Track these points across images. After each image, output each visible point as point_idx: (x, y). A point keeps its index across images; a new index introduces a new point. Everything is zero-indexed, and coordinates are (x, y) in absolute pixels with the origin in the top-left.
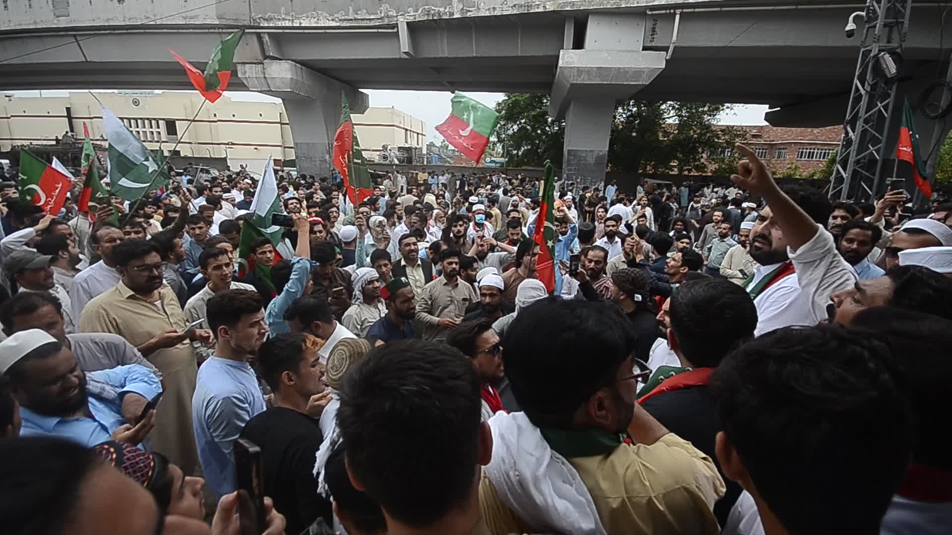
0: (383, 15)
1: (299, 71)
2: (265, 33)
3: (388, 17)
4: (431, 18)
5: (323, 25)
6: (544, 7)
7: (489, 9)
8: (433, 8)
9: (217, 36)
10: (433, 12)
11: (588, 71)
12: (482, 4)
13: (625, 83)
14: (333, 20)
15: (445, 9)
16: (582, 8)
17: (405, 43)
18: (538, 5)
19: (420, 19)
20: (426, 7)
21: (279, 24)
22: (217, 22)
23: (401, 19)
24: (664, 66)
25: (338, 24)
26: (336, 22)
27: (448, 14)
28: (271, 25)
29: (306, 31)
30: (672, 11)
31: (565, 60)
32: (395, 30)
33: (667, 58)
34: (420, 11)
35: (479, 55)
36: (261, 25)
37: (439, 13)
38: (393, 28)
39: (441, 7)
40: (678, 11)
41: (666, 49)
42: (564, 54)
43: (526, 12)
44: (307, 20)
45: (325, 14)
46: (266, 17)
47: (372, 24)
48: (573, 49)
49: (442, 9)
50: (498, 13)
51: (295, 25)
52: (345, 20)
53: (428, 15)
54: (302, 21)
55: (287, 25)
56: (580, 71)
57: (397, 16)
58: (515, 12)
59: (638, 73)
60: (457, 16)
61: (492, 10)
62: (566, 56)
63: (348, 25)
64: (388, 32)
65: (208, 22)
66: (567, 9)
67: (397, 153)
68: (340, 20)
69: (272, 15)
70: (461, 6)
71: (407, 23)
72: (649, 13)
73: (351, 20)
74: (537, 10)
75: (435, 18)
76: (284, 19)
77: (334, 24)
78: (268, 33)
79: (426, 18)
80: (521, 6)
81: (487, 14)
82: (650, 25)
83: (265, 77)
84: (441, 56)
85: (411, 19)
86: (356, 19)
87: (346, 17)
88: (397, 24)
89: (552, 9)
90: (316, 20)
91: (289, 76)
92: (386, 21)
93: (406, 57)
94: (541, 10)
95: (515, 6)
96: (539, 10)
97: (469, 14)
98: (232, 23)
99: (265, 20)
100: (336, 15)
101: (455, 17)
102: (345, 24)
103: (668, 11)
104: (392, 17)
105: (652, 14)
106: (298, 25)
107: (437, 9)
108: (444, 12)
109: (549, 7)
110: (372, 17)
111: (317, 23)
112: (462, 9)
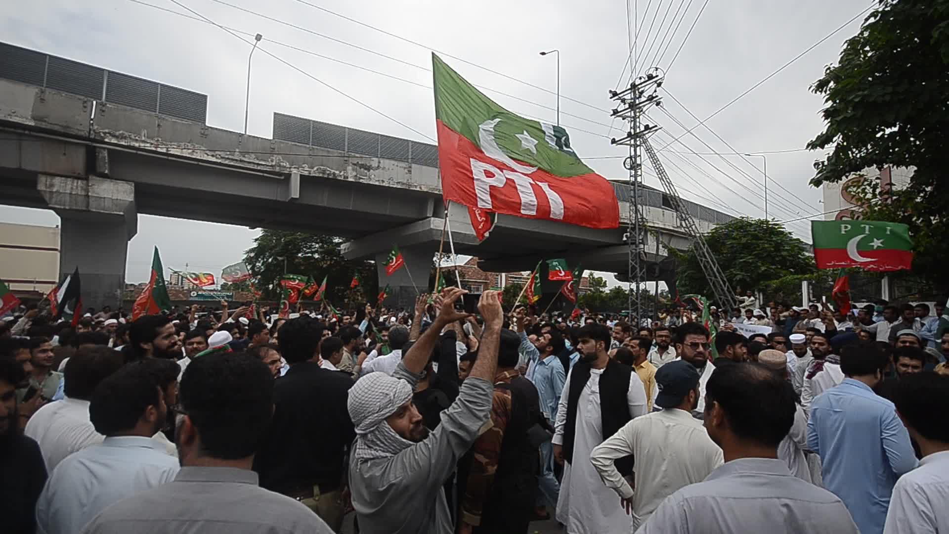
0: (274, 163)
2: (104, 148)
3: (280, 166)
4: (326, 176)
5: (199, 157)
6: (421, 188)
7: (379, 180)
8: (328, 169)
10: (328, 172)
12: (373, 176)
14: (213, 156)
15: (340, 172)
17: (295, 192)
18: (416, 186)
19: (314, 175)
20: (322, 167)
21: (135, 145)
23: (294, 171)
25: (219, 161)
26: (217, 158)
27: (343, 177)
28: (122, 143)
29: (174, 159)
31: (435, 224)
32: (286, 178)
34: (315, 169)
36: (106, 140)
37: (334, 174)
38: (284, 176)
39: (336, 170)
43: (407, 188)
44: (178, 150)
45: (204, 149)
46: (118, 134)
47: (261, 168)
49: (337, 172)
50: (385, 184)
51: (159, 150)
52: (229, 159)
53: (323, 173)
54: (170, 149)
55: (149, 148)
57: (290, 168)
58: (398, 187)
60: (350, 179)
61: (380, 182)
62: (435, 222)
63: (232, 163)
64: (279, 179)
68: (222, 158)
69: (126, 133)
70: (354, 174)
71: (301, 176)
73: (236, 160)
74: (415, 189)
75: (330, 177)
76: (144, 142)
77: (214, 159)
79: (321, 175)
80: (403, 184)
81: (377, 183)
83: (87, 196)
84: (320, 204)
85: (306, 173)
86: (241, 161)
87: (231, 157)
88: (290, 174)
89: (425, 190)
90: (190, 151)
92: (277, 169)
93: (294, 202)
94: (418, 189)
95: (398, 182)
97: (361, 181)
98: (57, 129)
99: (114, 137)
100: (218, 153)
102: (227, 162)
104: (285, 167)
106: (164, 151)
107: (333, 171)
108: (340, 175)
109: (424, 189)
110: (260, 163)
111: (192, 154)
112: (356, 176)
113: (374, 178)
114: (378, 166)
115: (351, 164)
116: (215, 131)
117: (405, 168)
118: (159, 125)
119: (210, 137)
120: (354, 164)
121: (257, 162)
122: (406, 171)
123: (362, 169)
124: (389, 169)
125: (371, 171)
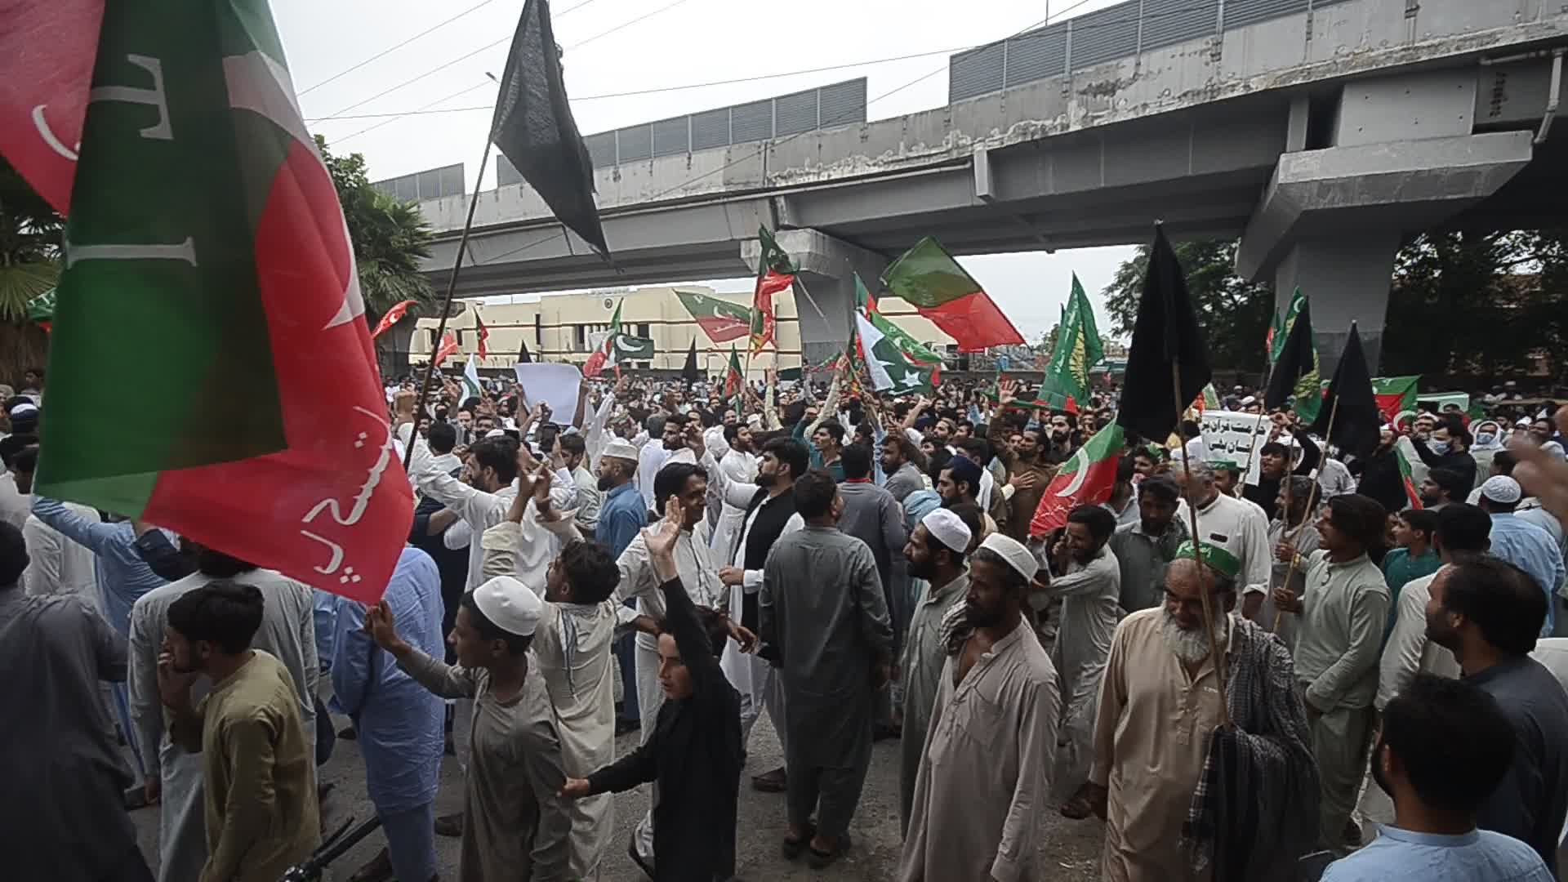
0: (950, 146)
1: (821, 243)
2: (780, 195)
3: (958, 147)
4: (1029, 139)
5: (860, 174)
6: (1247, 87)
7: (1135, 108)
8: (1033, 122)
9: (721, 207)
10: (1033, 128)
11: (1345, 185)
12: (1122, 102)
13: (1433, 198)
14: (874, 165)
15: (1055, 120)
16: (1328, 76)
17: (982, 183)
18: (1233, 86)
19: (1009, 144)
20: (1023, 123)
21: (801, 181)
22: (723, 190)
23: (978, 147)
24: (1529, 158)
25: (882, 169)
26: (879, 166)
27: (1060, 128)
28: (790, 184)
29: (836, 185)
30: (1543, 53)
31: (1292, 170)
32: (968, 165)
33: (1537, 140)
34: (1011, 130)
35: (1109, 185)
36: (778, 185)
37: (1043, 128)
38: (964, 163)
39: (1047, 119)
40: (1559, 52)
41: (1533, 125)
42: (1289, 162)
43: (1207, 100)
44: (839, 171)
45: (865, 158)
46: (785, 173)
47: (932, 161)
48: (1308, 148)
49: (1048, 123)
50: (1150, 112)
51: (821, 179)
52: (892, 162)
53: (1025, 134)
54: (832, 173)
55: (811, 180)
56: (1324, 186)
57: (972, 145)
58: (1185, 105)
59: (1467, 176)
60: (1075, 128)
61: (1140, 109)
62: (1293, 164)
63: (897, 168)
64: (959, 170)
65: (713, 190)
66: (1294, 82)
67: (945, 354)
68: (885, 163)
69: (793, 170)
70: (1082, 112)
71: (989, 152)
72: (1485, 62)
73: (902, 160)
74: (1230, 95)
75: (1036, 137)
76: (808, 174)
77: (876, 170)
78: (785, 195)
79: (1020, 140)
80: (1199, 93)
81: (1132, 116)
82: (1488, 85)
84: (1042, 194)
85: (996, 145)
86: (908, 159)
87: (895, 158)
88: (972, 156)
89: (1261, 88)
90: (851, 167)
91: (808, 250)
92: (955, 155)
93: (982, 202)
94: (1239, 92)
95: (1185, 95)
96: (1236, 94)
97: (1096, 123)
98: (741, 188)
99: (783, 178)
100: (880, 157)
101: (1071, 129)
102: (891, 168)
103: (1533, 54)
104: (965, 146)
105: (1493, 65)
106: (826, 179)
107: (1040, 123)
108: (1052, 125)
109: (1257, 86)
110: (933, 152)
111: (852, 171)
112: (1085, 116)
113: (1123, 109)
114: (1135, 74)
115: (1075, 95)
116: (876, 126)
117: (1202, 52)
118: (820, 146)
119: (870, 136)
120: (1084, 93)
121: (926, 153)
122: (1207, 57)
123: (1099, 97)
124: (1160, 72)
125: (1119, 92)
